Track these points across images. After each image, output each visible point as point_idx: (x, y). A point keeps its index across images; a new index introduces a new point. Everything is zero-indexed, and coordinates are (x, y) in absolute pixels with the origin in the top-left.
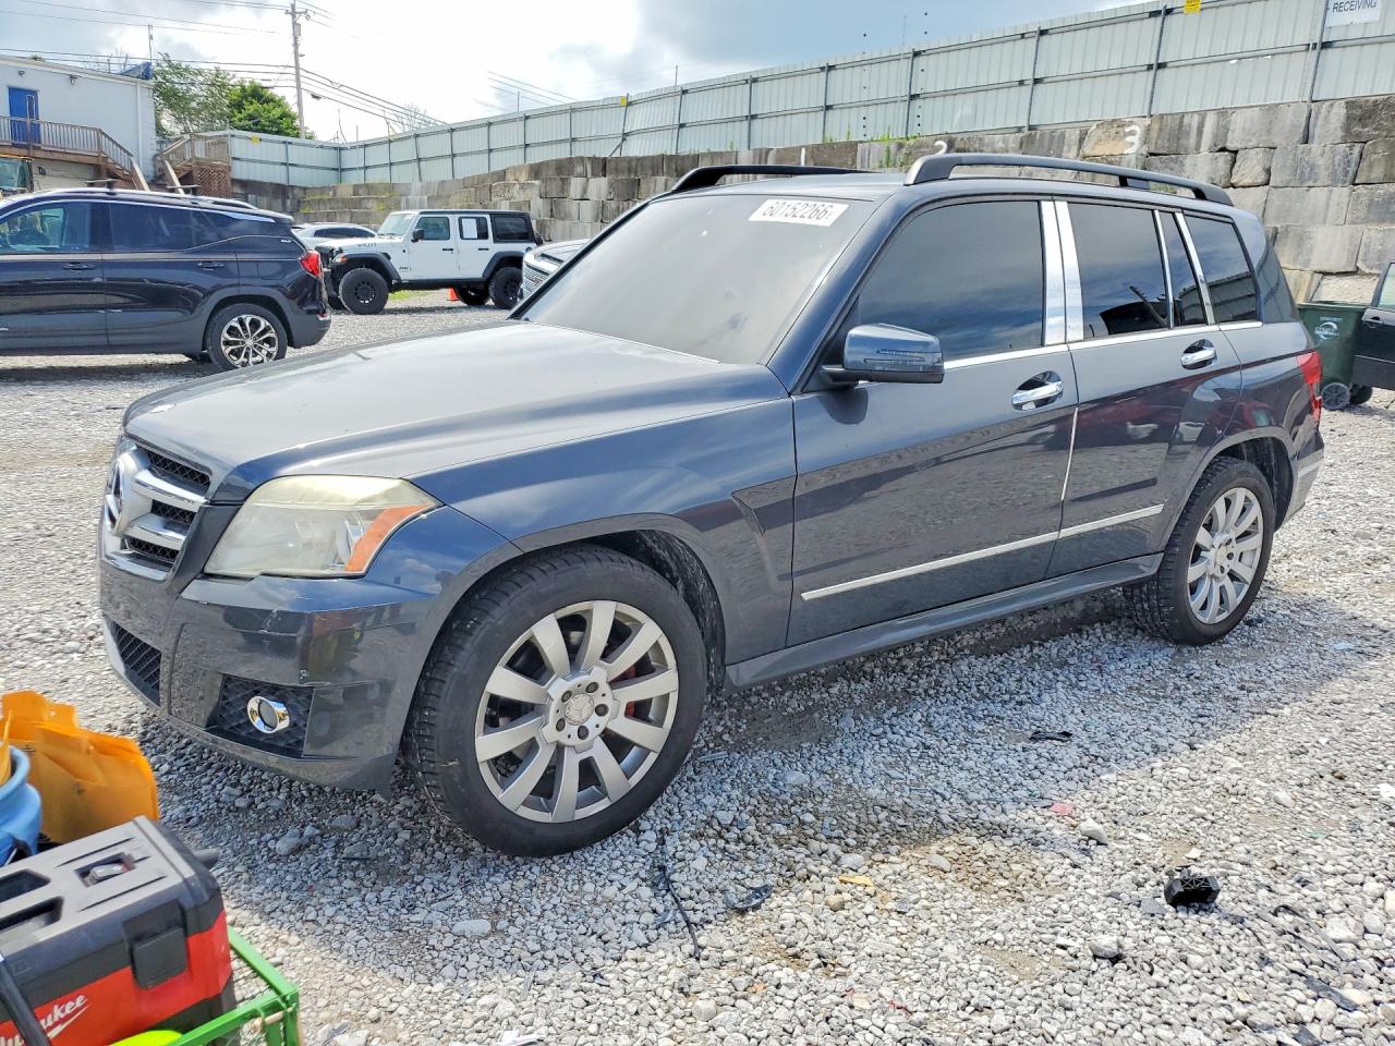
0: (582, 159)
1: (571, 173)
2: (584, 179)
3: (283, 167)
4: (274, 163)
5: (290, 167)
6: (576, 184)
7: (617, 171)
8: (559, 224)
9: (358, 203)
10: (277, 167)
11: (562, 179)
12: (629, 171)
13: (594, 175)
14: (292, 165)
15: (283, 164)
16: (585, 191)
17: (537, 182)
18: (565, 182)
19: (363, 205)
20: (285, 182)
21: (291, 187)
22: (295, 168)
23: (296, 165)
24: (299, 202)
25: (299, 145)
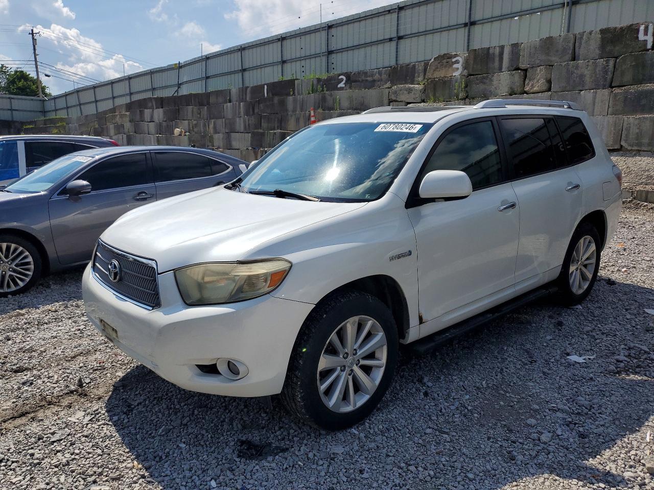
5: (14, 112)
10: (6, 111)
14: (13, 110)
15: (9, 110)
20: (10, 119)
21: (13, 122)
22: (16, 112)
23: (17, 110)
24: (18, 130)
25: (19, 99)
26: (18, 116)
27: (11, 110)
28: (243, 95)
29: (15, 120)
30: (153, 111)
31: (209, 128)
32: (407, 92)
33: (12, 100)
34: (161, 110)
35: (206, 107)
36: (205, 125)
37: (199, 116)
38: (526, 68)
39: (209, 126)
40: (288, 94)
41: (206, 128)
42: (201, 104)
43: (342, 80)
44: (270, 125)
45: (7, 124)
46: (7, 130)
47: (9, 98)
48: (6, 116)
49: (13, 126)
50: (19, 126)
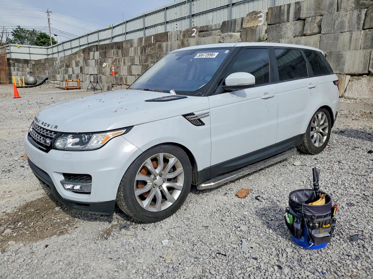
5: (31, 54)
10: (26, 54)
20: (29, 59)
21: (30, 60)
23: (33, 54)
24: (33, 65)
25: (33, 48)
26: (33, 57)
27: (28, 53)
28: (140, 42)
30: (94, 53)
31: (121, 62)
32: (230, 37)
33: (30, 48)
34: (98, 52)
35: (120, 50)
36: (119, 61)
37: (117, 55)
38: (304, 18)
39: (121, 61)
40: (164, 41)
41: (120, 62)
42: (119, 48)
43: (194, 31)
44: (153, 60)
45: (26, 62)
46: (26, 64)
47: (28, 47)
48: (27, 57)
49: (30, 63)
50: (33, 63)
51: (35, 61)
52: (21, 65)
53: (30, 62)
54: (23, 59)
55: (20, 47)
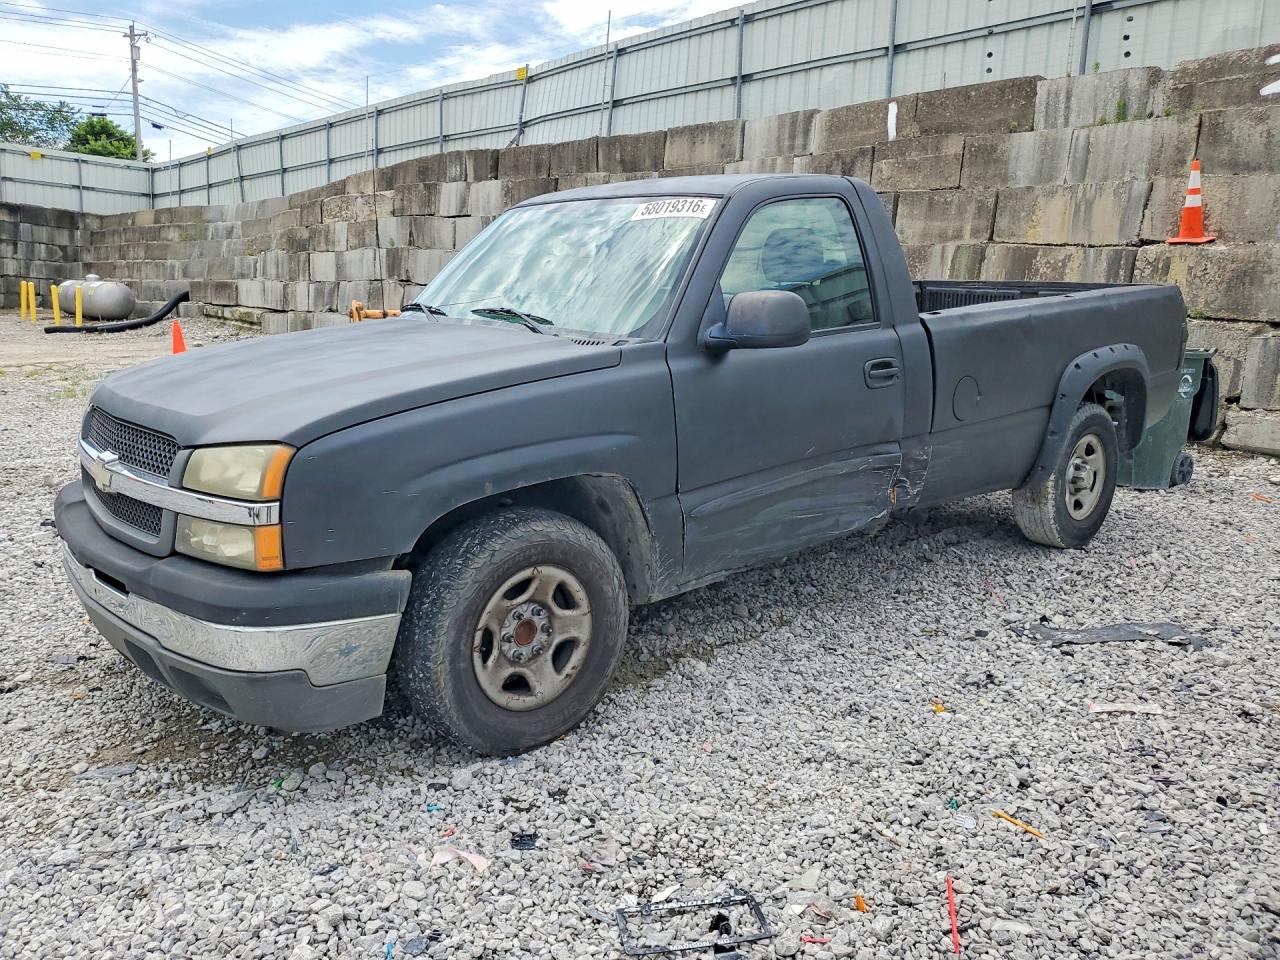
0: (459, 154)
1: (442, 176)
2: (461, 185)
3: (76, 191)
4: (62, 186)
5: (84, 192)
6: (449, 194)
7: (516, 168)
8: (423, 255)
9: (155, 233)
10: (67, 191)
11: (427, 187)
12: (538, 168)
13: (478, 179)
14: (84, 188)
16: (464, 202)
17: (389, 194)
18: (432, 190)
19: (163, 236)
20: (74, 207)
21: (84, 215)
22: (92, 193)
23: (93, 189)
24: (92, 234)
25: (97, 164)
26: (94, 204)
27: (78, 187)
29: (85, 210)
33: (83, 165)
45: (67, 219)
46: (66, 233)
47: (77, 160)
48: (67, 201)
49: (81, 225)
50: (95, 225)
51: (101, 218)
52: (43, 233)
53: (84, 221)
54: (54, 210)
55: (43, 156)
